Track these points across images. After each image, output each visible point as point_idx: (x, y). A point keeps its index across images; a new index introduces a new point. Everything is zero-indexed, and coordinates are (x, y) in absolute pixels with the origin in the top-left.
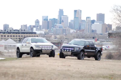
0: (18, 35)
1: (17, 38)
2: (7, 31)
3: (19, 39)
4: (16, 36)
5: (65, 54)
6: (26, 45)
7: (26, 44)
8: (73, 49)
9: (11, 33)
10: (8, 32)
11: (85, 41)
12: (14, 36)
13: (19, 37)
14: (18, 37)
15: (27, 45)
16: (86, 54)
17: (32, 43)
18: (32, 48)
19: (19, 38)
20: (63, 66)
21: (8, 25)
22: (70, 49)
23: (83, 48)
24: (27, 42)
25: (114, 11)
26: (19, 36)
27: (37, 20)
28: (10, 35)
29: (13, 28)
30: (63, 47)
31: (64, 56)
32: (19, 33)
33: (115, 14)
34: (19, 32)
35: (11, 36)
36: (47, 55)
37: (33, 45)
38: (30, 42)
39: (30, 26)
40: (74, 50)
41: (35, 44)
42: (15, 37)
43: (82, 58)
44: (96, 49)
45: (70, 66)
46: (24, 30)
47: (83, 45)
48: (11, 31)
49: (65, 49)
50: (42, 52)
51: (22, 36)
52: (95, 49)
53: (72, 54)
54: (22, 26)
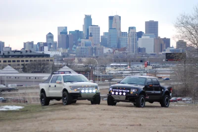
0: (20, 59)
1: (19, 65)
2: (3, 54)
3: (22, 67)
4: (18, 61)
5: (116, 99)
6: (55, 86)
7: (55, 84)
8: (128, 91)
9: (9, 56)
10: (5, 54)
11: (146, 78)
12: (14, 61)
13: (23, 63)
14: (21, 63)
15: (58, 85)
16: (148, 98)
17: (65, 83)
18: (65, 90)
19: (22, 65)
20: (131, 125)
21: (3, 43)
22: (124, 91)
23: (144, 88)
24: (57, 81)
25: (182, 25)
26: (23, 61)
27: (50, 33)
28: (7, 59)
29: (11, 48)
30: (114, 88)
31: (115, 102)
32: (22, 56)
33: (184, 29)
34: (22, 54)
35: (9, 61)
36: (89, 100)
37: (67, 86)
38: (62, 81)
39: (39, 43)
40: (129, 93)
41: (69, 84)
42: (16, 63)
43: (142, 105)
44: (163, 90)
45: (140, 125)
46: (31, 51)
47: (143, 84)
48: (9, 53)
49: (116, 91)
50: (80, 96)
51: (27, 61)
52: (161, 90)
53: (126, 98)
54: (25, 44)
